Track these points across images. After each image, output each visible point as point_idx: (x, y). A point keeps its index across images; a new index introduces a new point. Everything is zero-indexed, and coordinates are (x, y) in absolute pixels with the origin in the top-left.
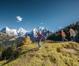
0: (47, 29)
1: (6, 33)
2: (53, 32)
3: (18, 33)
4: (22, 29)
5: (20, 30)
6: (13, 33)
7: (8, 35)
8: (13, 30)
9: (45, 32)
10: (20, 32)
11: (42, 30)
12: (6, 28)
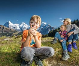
0: (49, 25)
1: (9, 27)
2: (55, 27)
3: (20, 28)
4: (24, 23)
5: (22, 24)
6: (16, 27)
7: (11, 30)
8: (16, 24)
9: (47, 27)
10: (22, 27)
11: (44, 26)
12: (9, 22)
